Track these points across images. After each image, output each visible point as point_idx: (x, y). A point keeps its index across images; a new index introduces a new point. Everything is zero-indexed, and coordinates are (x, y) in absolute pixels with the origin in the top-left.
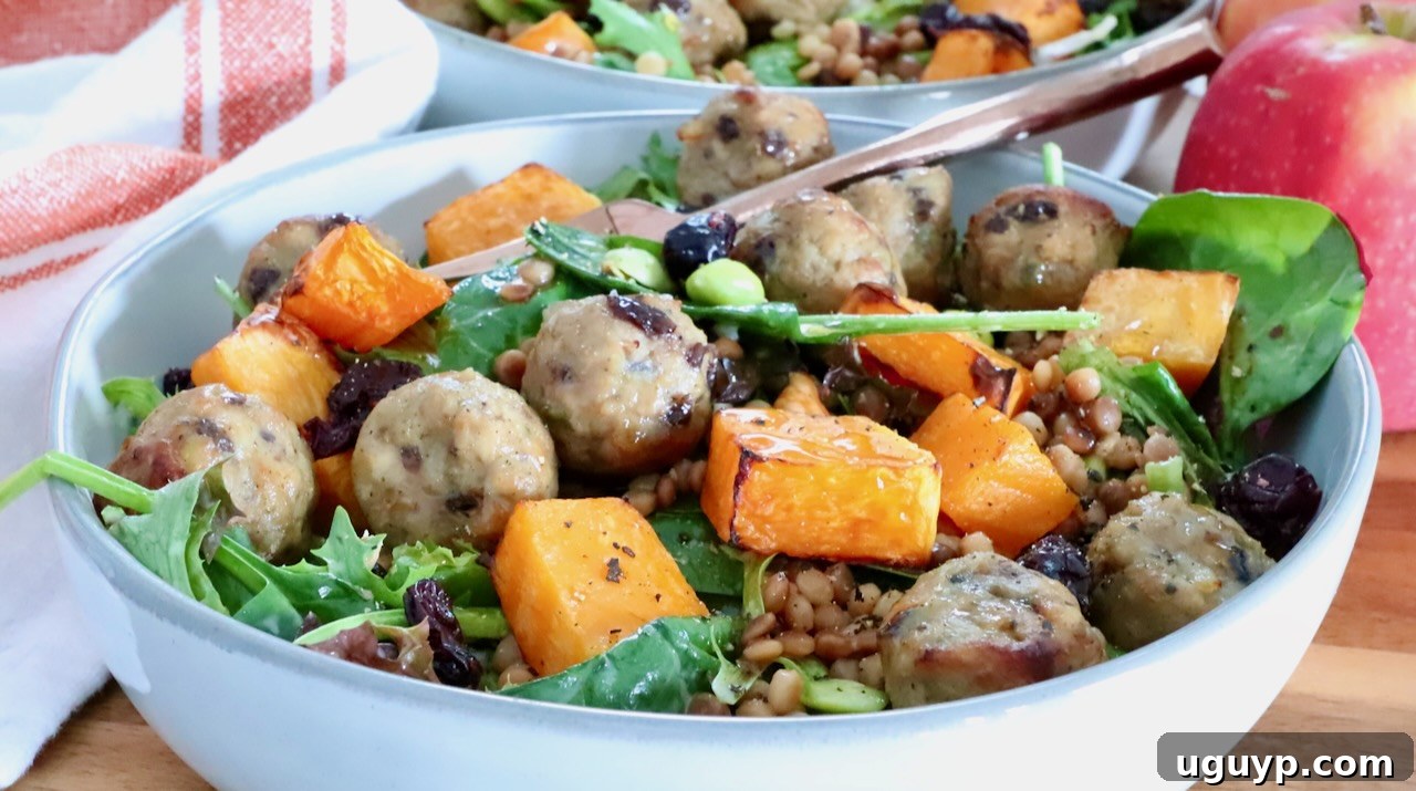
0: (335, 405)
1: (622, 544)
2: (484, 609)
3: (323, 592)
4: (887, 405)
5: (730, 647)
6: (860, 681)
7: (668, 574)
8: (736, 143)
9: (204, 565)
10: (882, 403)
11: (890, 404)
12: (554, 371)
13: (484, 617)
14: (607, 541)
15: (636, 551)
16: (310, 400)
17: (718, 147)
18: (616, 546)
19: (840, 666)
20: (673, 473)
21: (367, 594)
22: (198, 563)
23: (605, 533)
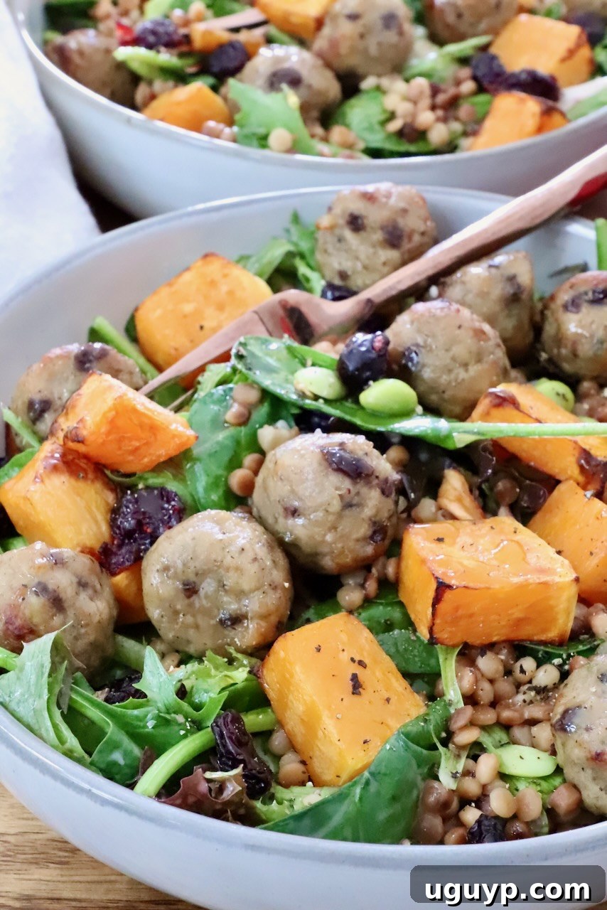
0: (118, 532)
1: (357, 659)
2: (260, 710)
3: (150, 724)
4: (518, 490)
5: (444, 735)
6: (533, 746)
7: (390, 674)
8: (363, 234)
9: (62, 713)
10: (513, 488)
11: (520, 489)
12: (286, 509)
13: (261, 717)
14: (345, 657)
15: (367, 661)
16: (96, 522)
17: (348, 234)
18: (353, 660)
19: (518, 733)
20: (374, 571)
21: (180, 719)
22: (57, 713)
23: (343, 650)
